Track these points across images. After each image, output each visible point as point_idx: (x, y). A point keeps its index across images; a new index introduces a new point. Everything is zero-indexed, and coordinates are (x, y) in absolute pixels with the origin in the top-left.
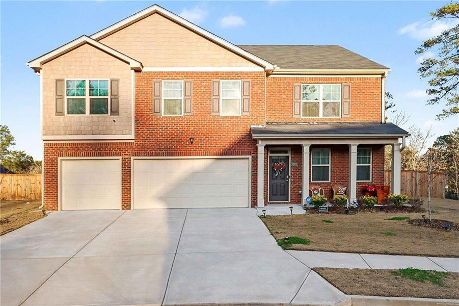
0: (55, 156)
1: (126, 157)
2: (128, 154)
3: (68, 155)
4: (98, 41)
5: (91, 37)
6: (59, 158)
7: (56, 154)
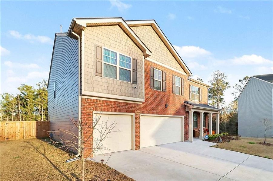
0: (91, 110)
1: (138, 113)
2: (139, 112)
3: (101, 110)
4: (129, 27)
5: (126, 22)
6: (94, 112)
7: (91, 108)
